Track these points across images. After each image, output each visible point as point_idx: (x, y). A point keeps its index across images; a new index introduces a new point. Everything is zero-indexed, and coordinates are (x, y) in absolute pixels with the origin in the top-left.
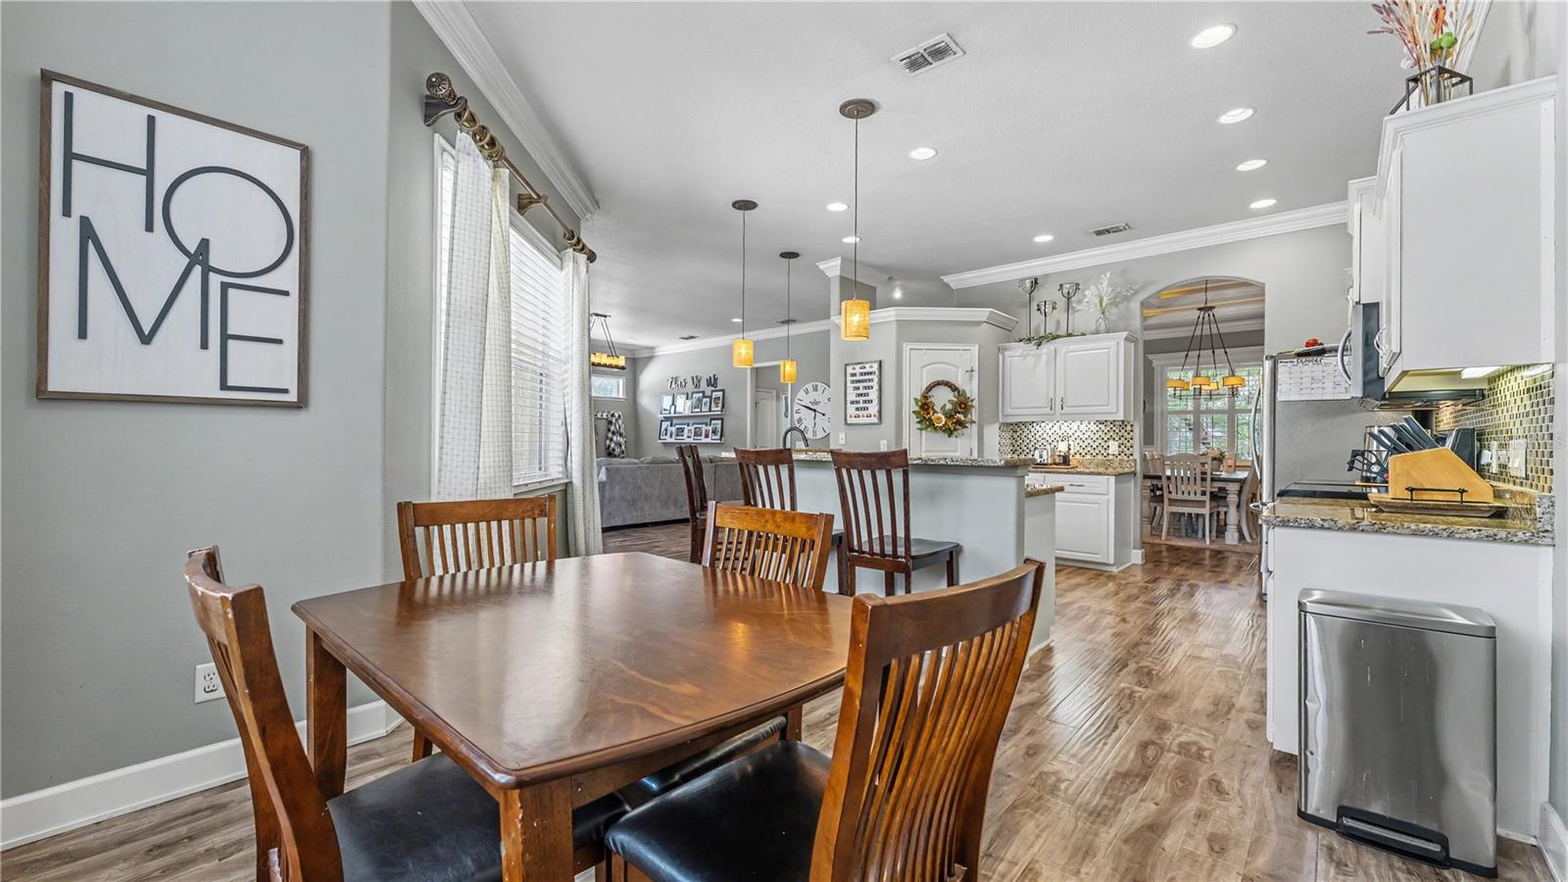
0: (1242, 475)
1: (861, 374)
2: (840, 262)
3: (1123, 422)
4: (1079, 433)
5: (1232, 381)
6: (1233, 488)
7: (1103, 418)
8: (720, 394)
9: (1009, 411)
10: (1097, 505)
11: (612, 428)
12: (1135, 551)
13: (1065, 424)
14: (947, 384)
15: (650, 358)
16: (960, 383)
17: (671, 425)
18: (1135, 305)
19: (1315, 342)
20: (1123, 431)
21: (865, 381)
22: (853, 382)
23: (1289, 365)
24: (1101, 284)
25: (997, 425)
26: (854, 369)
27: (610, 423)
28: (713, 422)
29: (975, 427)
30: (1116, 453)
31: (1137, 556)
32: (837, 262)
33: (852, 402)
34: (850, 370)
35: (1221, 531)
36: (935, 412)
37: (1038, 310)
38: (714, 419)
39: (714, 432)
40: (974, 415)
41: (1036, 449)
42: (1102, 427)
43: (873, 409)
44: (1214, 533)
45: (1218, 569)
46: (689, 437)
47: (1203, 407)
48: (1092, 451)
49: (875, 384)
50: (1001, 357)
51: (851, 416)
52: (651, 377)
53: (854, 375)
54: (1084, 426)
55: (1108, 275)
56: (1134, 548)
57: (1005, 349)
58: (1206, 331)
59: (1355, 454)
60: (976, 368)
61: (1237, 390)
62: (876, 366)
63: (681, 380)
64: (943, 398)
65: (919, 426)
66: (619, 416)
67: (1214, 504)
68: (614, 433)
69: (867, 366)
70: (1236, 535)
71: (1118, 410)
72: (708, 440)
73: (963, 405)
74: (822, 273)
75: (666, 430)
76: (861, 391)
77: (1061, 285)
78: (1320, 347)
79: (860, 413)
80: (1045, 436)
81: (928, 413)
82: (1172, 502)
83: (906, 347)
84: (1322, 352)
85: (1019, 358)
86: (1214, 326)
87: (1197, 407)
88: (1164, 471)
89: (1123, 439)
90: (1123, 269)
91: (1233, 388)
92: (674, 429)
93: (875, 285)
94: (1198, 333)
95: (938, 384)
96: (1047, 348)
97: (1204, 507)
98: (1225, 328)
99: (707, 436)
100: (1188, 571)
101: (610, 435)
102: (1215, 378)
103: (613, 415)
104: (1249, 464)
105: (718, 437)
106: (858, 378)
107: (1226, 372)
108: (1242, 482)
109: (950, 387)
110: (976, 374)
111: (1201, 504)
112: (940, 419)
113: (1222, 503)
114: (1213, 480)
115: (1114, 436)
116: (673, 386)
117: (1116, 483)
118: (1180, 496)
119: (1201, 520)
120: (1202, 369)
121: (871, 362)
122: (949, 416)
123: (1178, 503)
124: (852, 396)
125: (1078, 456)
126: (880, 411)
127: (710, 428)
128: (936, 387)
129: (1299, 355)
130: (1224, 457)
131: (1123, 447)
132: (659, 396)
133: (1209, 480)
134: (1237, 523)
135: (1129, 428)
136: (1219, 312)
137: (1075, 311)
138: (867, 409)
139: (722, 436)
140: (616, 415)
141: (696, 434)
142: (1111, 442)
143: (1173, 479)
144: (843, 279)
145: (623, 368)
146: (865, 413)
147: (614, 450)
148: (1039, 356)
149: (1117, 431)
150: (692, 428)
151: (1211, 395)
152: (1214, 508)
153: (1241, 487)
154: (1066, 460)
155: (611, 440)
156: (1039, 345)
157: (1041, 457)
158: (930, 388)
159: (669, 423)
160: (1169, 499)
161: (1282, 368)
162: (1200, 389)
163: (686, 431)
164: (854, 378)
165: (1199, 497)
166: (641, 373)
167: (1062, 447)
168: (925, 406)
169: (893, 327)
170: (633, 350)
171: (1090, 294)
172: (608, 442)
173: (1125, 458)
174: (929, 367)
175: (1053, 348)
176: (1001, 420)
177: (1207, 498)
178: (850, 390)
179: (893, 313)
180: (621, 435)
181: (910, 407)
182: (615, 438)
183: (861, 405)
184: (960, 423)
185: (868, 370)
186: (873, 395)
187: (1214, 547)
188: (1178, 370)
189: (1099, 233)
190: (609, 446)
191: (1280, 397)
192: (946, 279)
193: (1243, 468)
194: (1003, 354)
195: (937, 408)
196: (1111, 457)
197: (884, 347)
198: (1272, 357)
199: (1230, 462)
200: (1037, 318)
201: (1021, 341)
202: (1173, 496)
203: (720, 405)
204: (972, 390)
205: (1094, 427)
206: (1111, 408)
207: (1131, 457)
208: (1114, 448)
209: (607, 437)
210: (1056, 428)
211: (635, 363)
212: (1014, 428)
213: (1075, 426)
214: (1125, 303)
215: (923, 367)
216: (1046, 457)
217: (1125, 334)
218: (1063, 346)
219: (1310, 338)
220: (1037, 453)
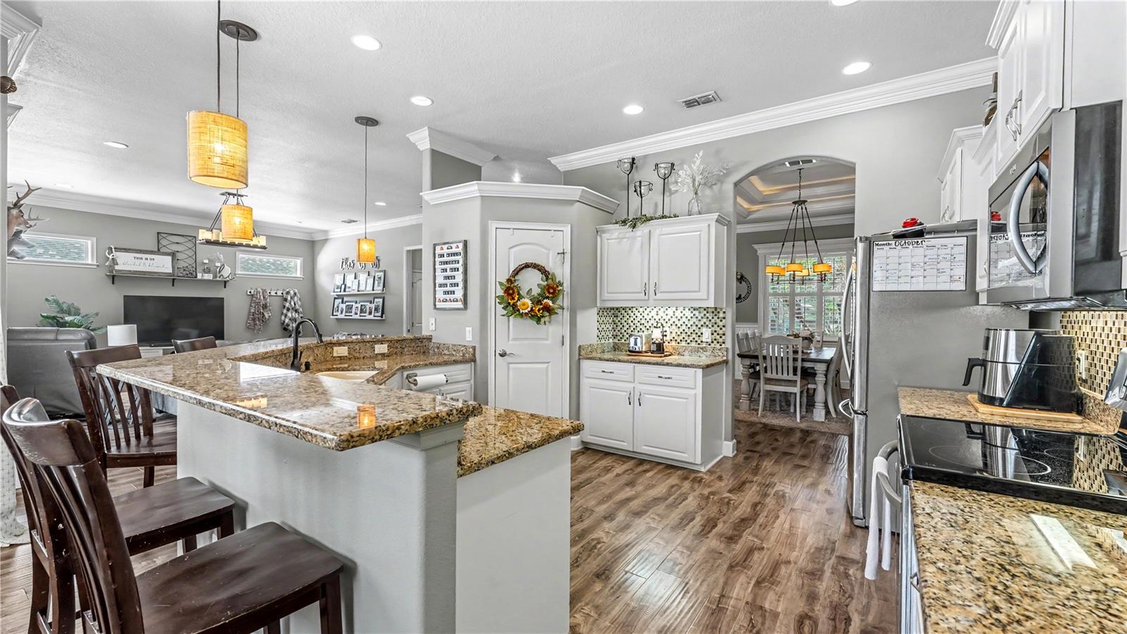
0: (828, 353)
1: (449, 255)
2: (426, 133)
3: (716, 309)
4: (674, 319)
5: (820, 268)
6: (820, 368)
7: (697, 305)
8: (381, 274)
9: (606, 296)
10: (685, 400)
11: (287, 305)
12: (725, 442)
13: (662, 310)
14: (535, 266)
15: (326, 241)
16: (550, 267)
17: (342, 303)
18: (729, 187)
19: (914, 222)
20: (716, 318)
21: (452, 262)
22: (442, 263)
23: (887, 248)
24: (694, 163)
25: (595, 311)
26: (442, 249)
27: (286, 300)
28: (376, 300)
29: (567, 314)
30: (710, 340)
31: (727, 448)
32: (425, 133)
33: (441, 286)
34: (438, 251)
35: (810, 405)
36: (520, 297)
37: (635, 191)
38: (377, 298)
39: (376, 309)
40: (565, 301)
41: (631, 336)
42: (696, 313)
43: (459, 293)
44: (804, 410)
45: (806, 463)
46: (356, 314)
47: (798, 291)
48: (686, 338)
49: (460, 266)
50: (599, 238)
51: (440, 301)
52: (327, 259)
53: (442, 256)
54: (679, 311)
55: (701, 153)
56: (725, 440)
57: (604, 232)
58: (800, 226)
59: (972, 364)
60: (568, 249)
61: (825, 276)
62: (461, 245)
63: (350, 261)
64: (531, 282)
65: (505, 312)
66: (295, 294)
67: (805, 382)
68: (288, 310)
69: (453, 245)
70: (823, 412)
71: (708, 296)
72: (371, 317)
73: (552, 290)
74: (414, 146)
75: (338, 307)
76: (449, 273)
77: (657, 165)
78: (918, 228)
79: (448, 297)
80: (643, 322)
81: (513, 299)
82: (768, 381)
83: (493, 225)
84: (920, 234)
85: (615, 239)
86: (806, 220)
87: (793, 290)
88: (761, 351)
89: (716, 326)
90: (715, 149)
91: (821, 274)
92: (344, 306)
93: (480, 165)
94: (792, 227)
95: (527, 266)
96: (642, 230)
97: (796, 386)
98: (817, 222)
99: (370, 313)
100: (776, 468)
101: (285, 311)
102: (807, 266)
103: (288, 293)
104: (837, 340)
105: (379, 314)
106: (446, 259)
107: (816, 260)
108: (828, 363)
109: (539, 270)
110: (568, 256)
111: (793, 383)
112: (526, 303)
113: (810, 379)
114: (803, 360)
115: (707, 323)
116: (344, 266)
117: (704, 376)
118: (774, 376)
119: (793, 396)
120: (797, 257)
121: (456, 242)
122: (536, 301)
123: (773, 382)
124: (440, 280)
125: (673, 343)
126: (465, 295)
127: (373, 306)
128: (523, 271)
129: (898, 236)
130: (813, 337)
131: (715, 334)
132: (332, 275)
133: (800, 360)
134: (824, 401)
135: (721, 315)
136: (812, 208)
137: (671, 194)
138: (453, 292)
139: (383, 313)
140: (292, 292)
141: (362, 311)
142: (704, 330)
143: (768, 359)
144: (434, 153)
145: (264, 248)
146: (452, 297)
147: (288, 325)
148: (634, 238)
149: (710, 318)
150: (359, 305)
151: (803, 280)
152: (804, 386)
153: (828, 367)
154: (660, 348)
155: (286, 316)
156: (634, 227)
157: (636, 344)
158: (517, 272)
159: (340, 300)
160: (765, 378)
161: (878, 253)
162: (794, 275)
163: (354, 308)
164: (442, 259)
165: (791, 377)
166: (319, 253)
167: (657, 335)
168: (511, 291)
169: (478, 203)
170: (311, 233)
171: (683, 174)
172: (283, 318)
173: (718, 346)
174: (517, 248)
175: (646, 231)
176: (598, 305)
177: (798, 378)
178: (438, 273)
179: (476, 188)
180: (296, 311)
181: (495, 291)
182: (289, 314)
183: (449, 288)
184: (548, 309)
185: (454, 250)
186: (459, 278)
187: (803, 426)
188: (775, 258)
189: (690, 104)
190: (284, 322)
191: (876, 287)
192: (554, 160)
193: (830, 344)
194: (601, 236)
195: (523, 293)
196: (704, 345)
197: (467, 226)
198: (867, 239)
199: (818, 338)
200: (635, 199)
201: (617, 223)
202: (769, 375)
203: (382, 284)
204: (563, 273)
205: (688, 314)
206: (703, 295)
207: (723, 346)
208: (707, 335)
209: (282, 313)
210: (653, 313)
211: (311, 246)
212: (615, 313)
213: (670, 312)
214: (719, 185)
215: (510, 248)
216: (641, 345)
217: (715, 216)
218: (657, 227)
219: (907, 218)
220: (632, 340)
